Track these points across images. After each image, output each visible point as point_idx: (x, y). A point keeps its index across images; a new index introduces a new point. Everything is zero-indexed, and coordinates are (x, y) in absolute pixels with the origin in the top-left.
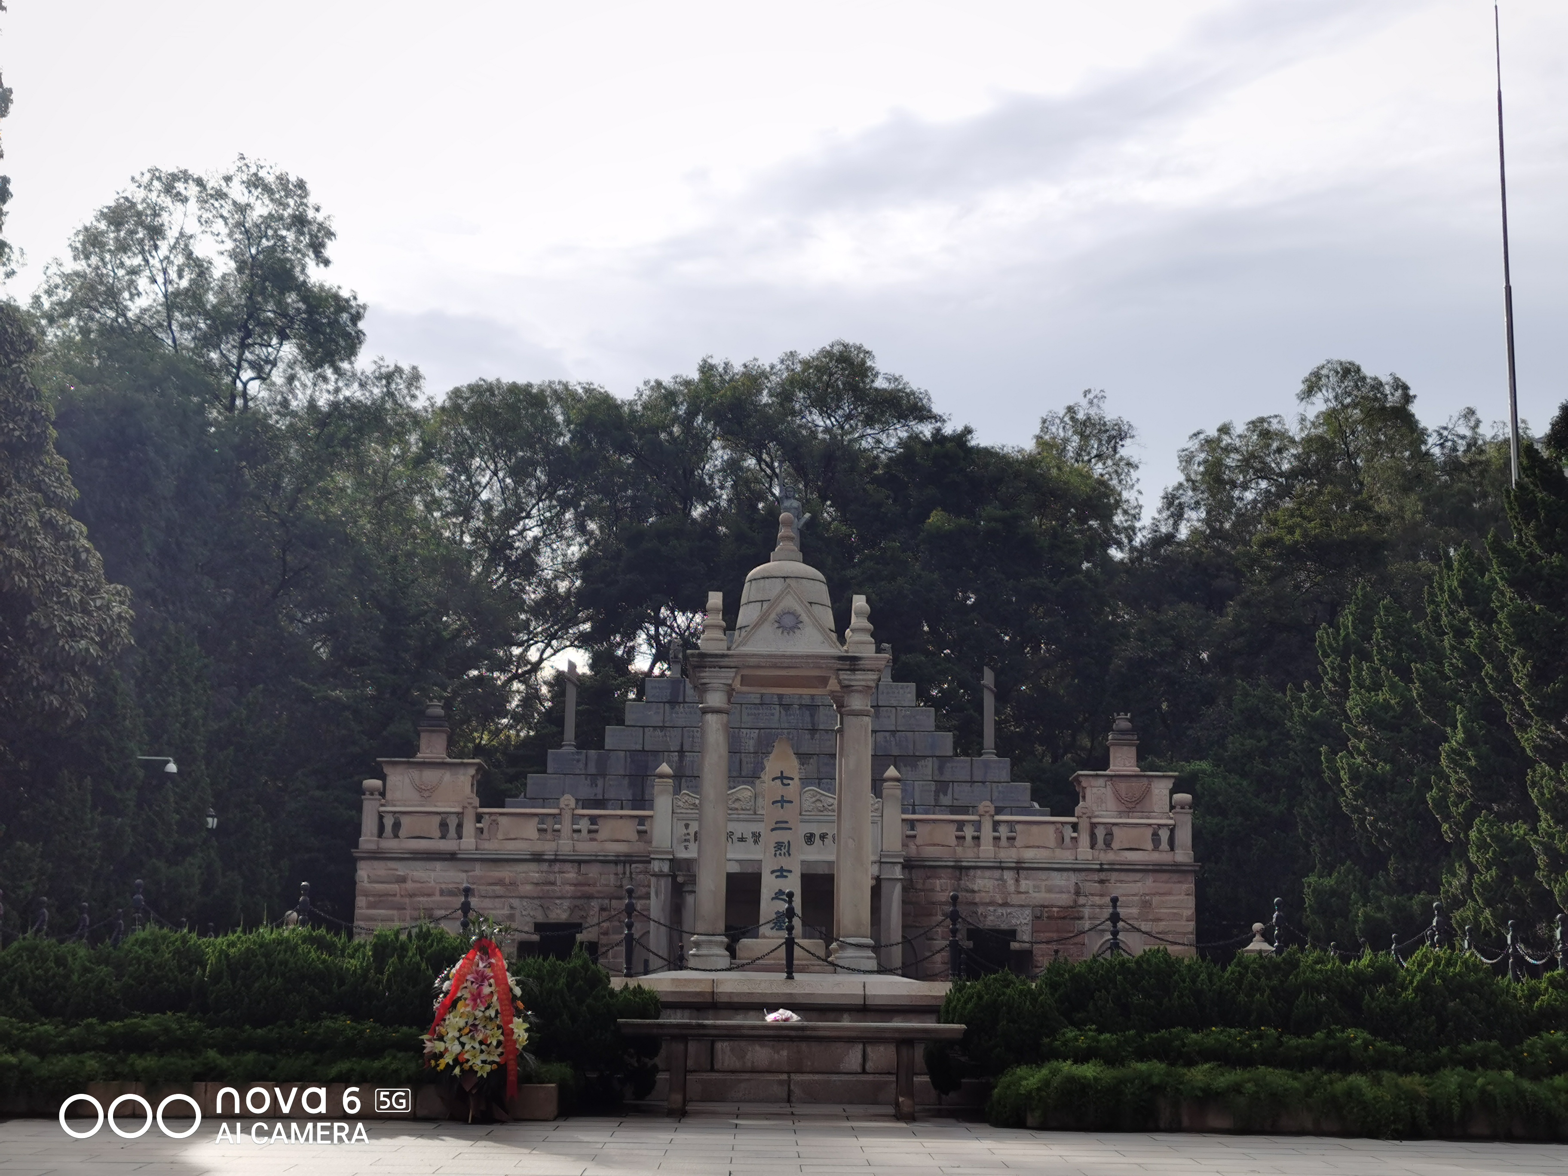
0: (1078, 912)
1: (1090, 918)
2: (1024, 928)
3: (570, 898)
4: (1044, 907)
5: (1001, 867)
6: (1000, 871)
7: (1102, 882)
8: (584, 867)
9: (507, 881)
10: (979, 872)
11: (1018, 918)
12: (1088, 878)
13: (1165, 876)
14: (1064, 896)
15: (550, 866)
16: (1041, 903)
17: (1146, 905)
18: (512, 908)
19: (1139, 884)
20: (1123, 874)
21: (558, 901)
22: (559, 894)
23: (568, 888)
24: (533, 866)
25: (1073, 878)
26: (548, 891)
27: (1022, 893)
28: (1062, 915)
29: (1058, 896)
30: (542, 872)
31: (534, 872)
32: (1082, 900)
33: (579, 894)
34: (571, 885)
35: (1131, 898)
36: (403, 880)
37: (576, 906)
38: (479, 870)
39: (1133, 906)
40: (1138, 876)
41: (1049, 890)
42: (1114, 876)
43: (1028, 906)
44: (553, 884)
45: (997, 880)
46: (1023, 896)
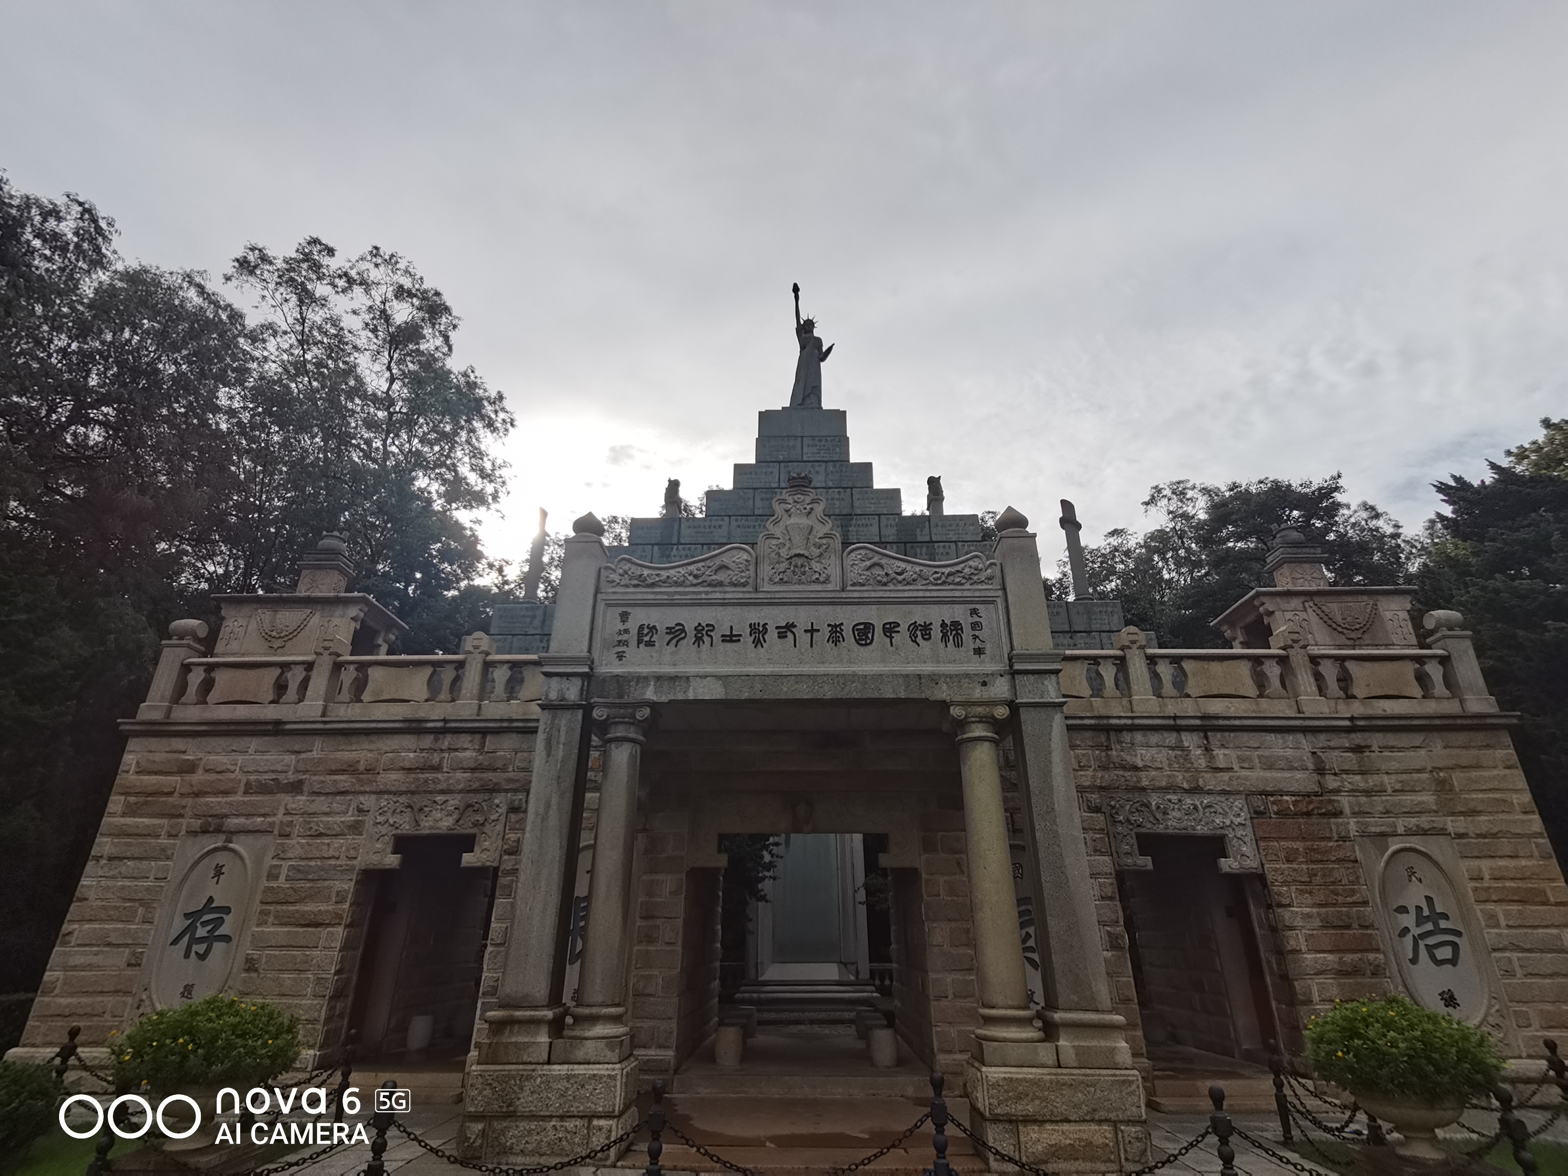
0: (1330, 801)
1: (1355, 814)
2: (1240, 832)
3: (461, 791)
4: (1268, 794)
5: (1175, 726)
6: (1175, 734)
7: (1358, 749)
8: (490, 742)
9: (361, 767)
10: (1139, 737)
11: (1225, 814)
12: (1332, 744)
13: (1461, 738)
14: (1299, 775)
15: (436, 740)
16: (1261, 787)
17: (1443, 786)
18: (360, 811)
19: (1423, 752)
20: (1389, 735)
21: (440, 798)
22: (443, 786)
23: (459, 775)
24: (408, 741)
25: (1306, 744)
26: (426, 781)
27: (1221, 770)
28: (1303, 807)
29: (1287, 774)
30: (422, 750)
31: (409, 750)
32: (1332, 782)
33: (476, 785)
34: (465, 770)
35: (1416, 776)
36: (190, 768)
37: (469, 806)
38: (318, 750)
39: (1424, 789)
40: (1417, 739)
41: (1269, 765)
42: (1376, 740)
43: (1239, 793)
44: (437, 768)
45: (1172, 748)
46: (1226, 776)
